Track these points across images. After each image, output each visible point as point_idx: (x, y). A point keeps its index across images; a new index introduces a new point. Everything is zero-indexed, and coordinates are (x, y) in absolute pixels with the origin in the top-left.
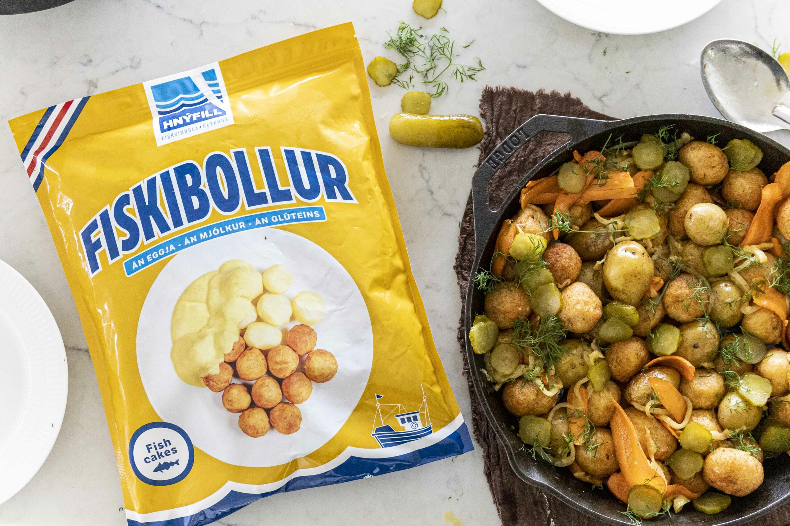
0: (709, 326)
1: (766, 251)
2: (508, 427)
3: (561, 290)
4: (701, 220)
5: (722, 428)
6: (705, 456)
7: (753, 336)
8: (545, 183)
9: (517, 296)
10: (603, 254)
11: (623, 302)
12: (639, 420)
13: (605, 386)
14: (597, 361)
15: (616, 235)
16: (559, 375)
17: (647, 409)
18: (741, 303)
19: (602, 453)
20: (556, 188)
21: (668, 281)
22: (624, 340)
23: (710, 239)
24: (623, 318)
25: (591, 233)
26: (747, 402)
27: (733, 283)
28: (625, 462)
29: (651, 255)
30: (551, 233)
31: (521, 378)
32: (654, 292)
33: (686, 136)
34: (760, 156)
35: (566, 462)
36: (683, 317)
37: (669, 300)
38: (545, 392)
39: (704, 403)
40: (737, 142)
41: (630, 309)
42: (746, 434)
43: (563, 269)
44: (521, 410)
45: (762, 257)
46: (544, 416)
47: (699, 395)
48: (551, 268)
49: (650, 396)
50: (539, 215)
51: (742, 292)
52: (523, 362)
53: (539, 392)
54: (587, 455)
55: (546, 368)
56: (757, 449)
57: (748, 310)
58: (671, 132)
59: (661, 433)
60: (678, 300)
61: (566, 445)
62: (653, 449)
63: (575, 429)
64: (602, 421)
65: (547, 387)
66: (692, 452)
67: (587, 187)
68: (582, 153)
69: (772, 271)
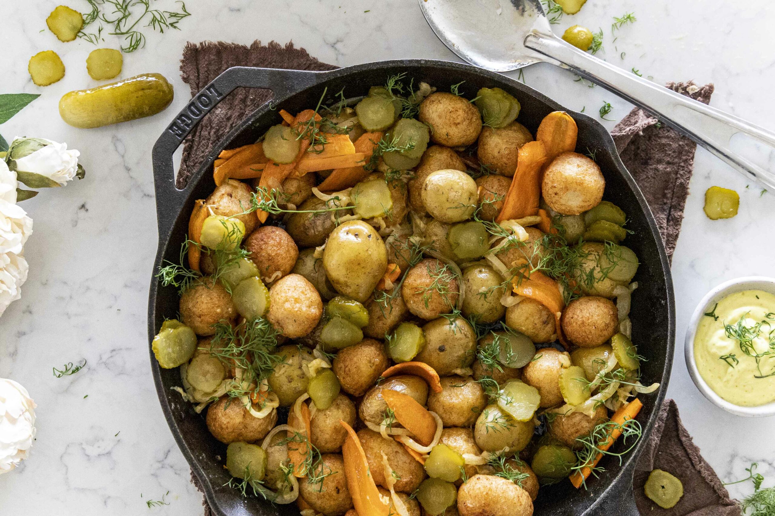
0: (459, 323)
1: (528, 227)
2: (211, 458)
3: (269, 286)
4: (438, 191)
5: (480, 450)
6: (458, 485)
7: (519, 333)
8: (247, 152)
9: (215, 294)
10: (323, 238)
11: (348, 298)
12: (374, 444)
13: (333, 402)
14: (320, 371)
15: (338, 214)
16: (273, 390)
17: (383, 429)
18: (501, 294)
19: (330, 486)
20: (261, 158)
21: (406, 269)
22: (354, 344)
23: (453, 214)
24: (348, 317)
25: (308, 212)
26: (508, 417)
27: (489, 267)
28: (357, 497)
29: (384, 238)
30: (254, 214)
31: (226, 396)
32: (389, 283)
33: (424, 86)
34: (517, 108)
35: (288, 498)
36: (425, 313)
37: (407, 291)
38: (254, 413)
39: (455, 419)
40: (486, 91)
41: (354, 306)
42: (509, 457)
43: (270, 259)
44: (226, 436)
45: (521, 234)
46: (258, 442)
47: (450, 409)
48: (254, 258)
49: (385, 414)
50: (241, 192)
51: (500, 278)
52: (231, 376)
53: (246, 413)
54: (312, 488)
55: (256, 383)
56: (525, 475)
57: (509, 301)
58: (405, 82)
59: (402, 458)
60: (418, 293)
61: (285, 477)
62: (392, 479)
63: (296, 457)
64: (330, 446)
65: (258, 406)
66: (441, 481)
67: (302, 155)
68: (294, 114)
69: (536, 250)
